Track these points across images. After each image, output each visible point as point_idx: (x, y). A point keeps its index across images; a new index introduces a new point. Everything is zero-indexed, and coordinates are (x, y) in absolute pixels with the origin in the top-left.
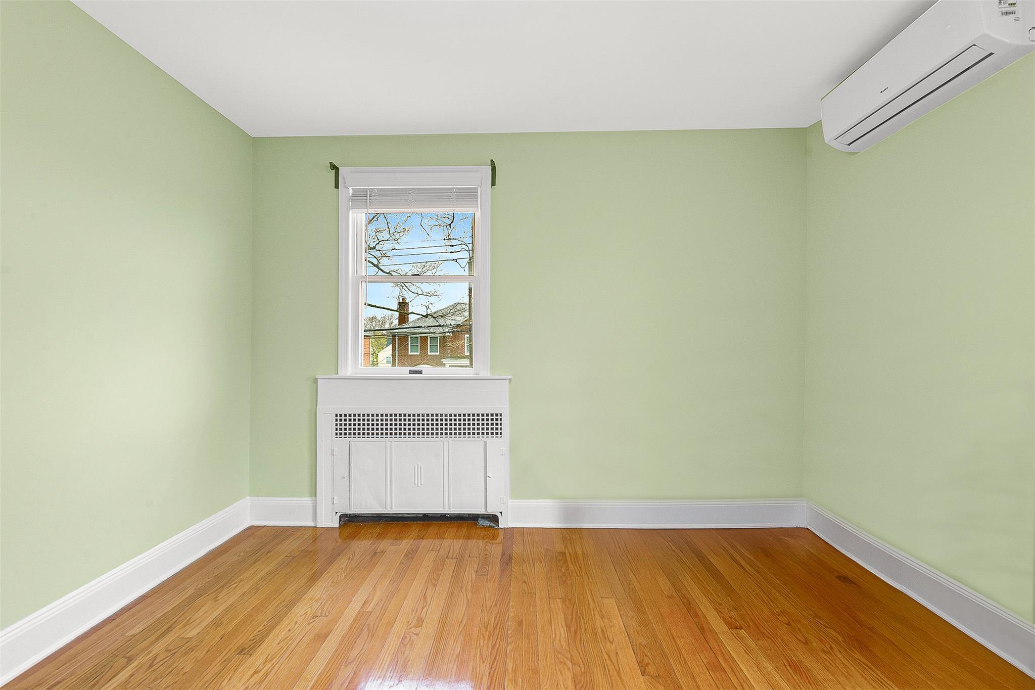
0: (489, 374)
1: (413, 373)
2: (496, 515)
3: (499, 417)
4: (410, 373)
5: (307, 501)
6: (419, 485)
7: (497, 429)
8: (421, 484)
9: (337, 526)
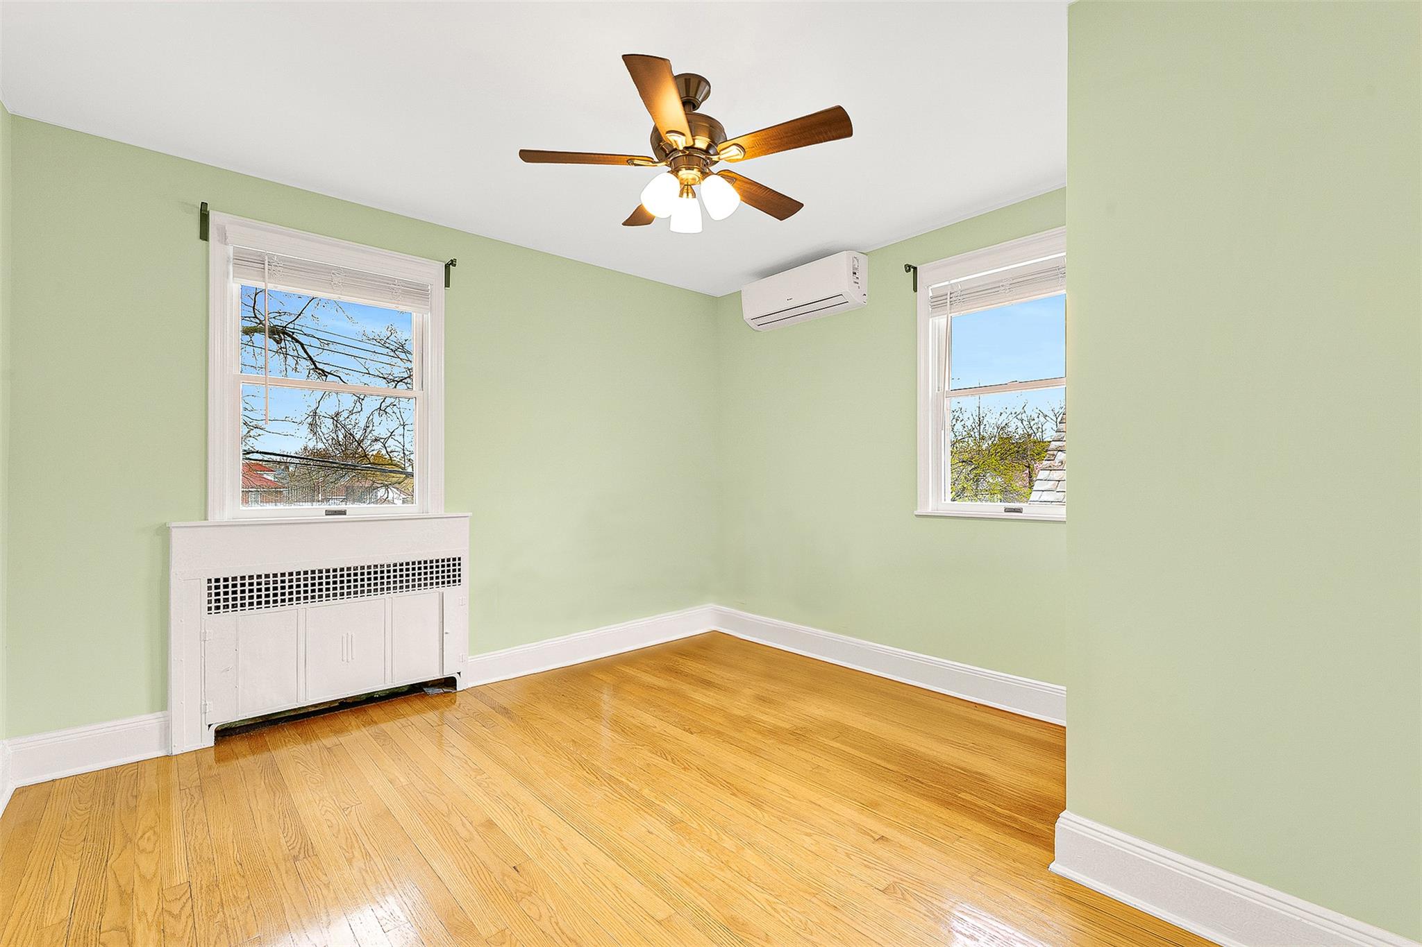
0: (443, 512)
1: (333, 515)
2: (452, 677)
3: (457, 562)
4: (326, 515)
5: (151, 721)
6: (350, 659)
7: (454, 576)
8: (352, 659)
9: (213, 744)
